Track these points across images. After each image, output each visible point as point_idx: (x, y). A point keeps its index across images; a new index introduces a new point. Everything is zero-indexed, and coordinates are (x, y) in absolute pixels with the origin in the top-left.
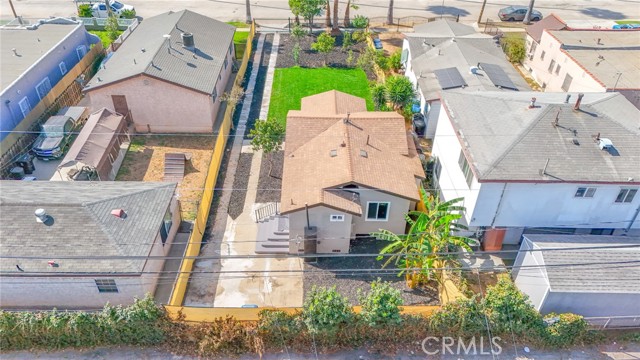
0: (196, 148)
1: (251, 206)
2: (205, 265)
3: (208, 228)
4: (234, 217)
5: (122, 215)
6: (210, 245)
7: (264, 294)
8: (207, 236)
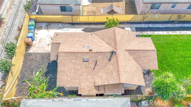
2: (60, 25)
4: (83, 30)
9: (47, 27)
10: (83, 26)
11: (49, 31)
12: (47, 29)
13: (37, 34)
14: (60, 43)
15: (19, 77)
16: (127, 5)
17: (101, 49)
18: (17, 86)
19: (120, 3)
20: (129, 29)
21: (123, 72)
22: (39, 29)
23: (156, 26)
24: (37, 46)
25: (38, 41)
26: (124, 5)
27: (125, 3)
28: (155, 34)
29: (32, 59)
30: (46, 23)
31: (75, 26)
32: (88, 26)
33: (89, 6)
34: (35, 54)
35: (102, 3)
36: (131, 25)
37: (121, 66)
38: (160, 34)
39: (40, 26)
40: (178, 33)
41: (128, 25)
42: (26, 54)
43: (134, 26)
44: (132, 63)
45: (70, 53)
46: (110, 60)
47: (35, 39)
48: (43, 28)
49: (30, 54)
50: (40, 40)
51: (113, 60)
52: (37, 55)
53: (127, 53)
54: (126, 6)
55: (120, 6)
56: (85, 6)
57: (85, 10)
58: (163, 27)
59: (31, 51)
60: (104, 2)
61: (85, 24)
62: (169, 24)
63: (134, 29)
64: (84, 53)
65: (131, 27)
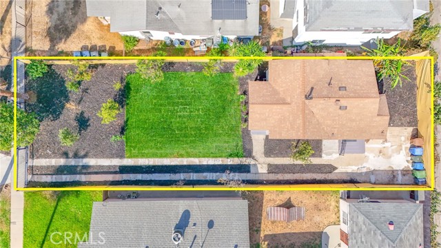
0: (261, 206)
1: (325, 159)
2: (373, 179)
3: (345, 182)
4: (335, 168)
5: (391, 223)
6: (358, 179)
7: (392, 146)
8: (352, 181)
9: (395, 174)
10: (336, 178)
11: (390, 167)
12: (393, 171)
13: (407, 161)
14: (378, 115)
15: (416, 89)
16: (258, 225)
17: (323, 104)
18: (416, 78)
19: (270, 233)
20: (260, 171)
21: (297, 72)
22: (406, 171)
23: (217, 176)
24: (403, 138)
25: (404, 147)
26: (263, 226)
27: (260, 231)
28: (220, 159)
29: (405, 117)
30: (398, 183)
31: (349, 178)
32: (327, 178)
33: (326, 223)
34: (402, 125)
35: (303, 233)
36: (257, 178)
37: (299, 79)
38: (214, 159)
39: (406, 178)
40: (185, 161)
41: (261, 178)
42: (416, 125)
43: (252, 175)
44: (282, 87)
45: (365, 97)
46: (312, 88)
47: (408, 151)
48: (400, 172)
49: (410, 124)
50: (401, 149)
51: (308, 89)
52: (399, 124)
53: (288, 100)
54: (260, 223)
55: (270, 223)
56: (335, 224)
57: (334, 215)
58: (205, 174)
59: (410, 129)
60: (300, 233)
61: (332, 182)
62: (195, 179)
63: (252, 170)
64: (346, 98)
65: (257, 173)
